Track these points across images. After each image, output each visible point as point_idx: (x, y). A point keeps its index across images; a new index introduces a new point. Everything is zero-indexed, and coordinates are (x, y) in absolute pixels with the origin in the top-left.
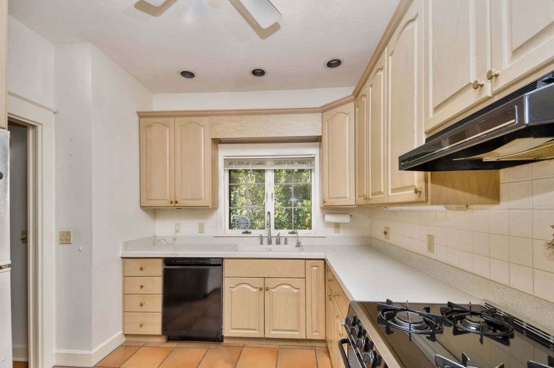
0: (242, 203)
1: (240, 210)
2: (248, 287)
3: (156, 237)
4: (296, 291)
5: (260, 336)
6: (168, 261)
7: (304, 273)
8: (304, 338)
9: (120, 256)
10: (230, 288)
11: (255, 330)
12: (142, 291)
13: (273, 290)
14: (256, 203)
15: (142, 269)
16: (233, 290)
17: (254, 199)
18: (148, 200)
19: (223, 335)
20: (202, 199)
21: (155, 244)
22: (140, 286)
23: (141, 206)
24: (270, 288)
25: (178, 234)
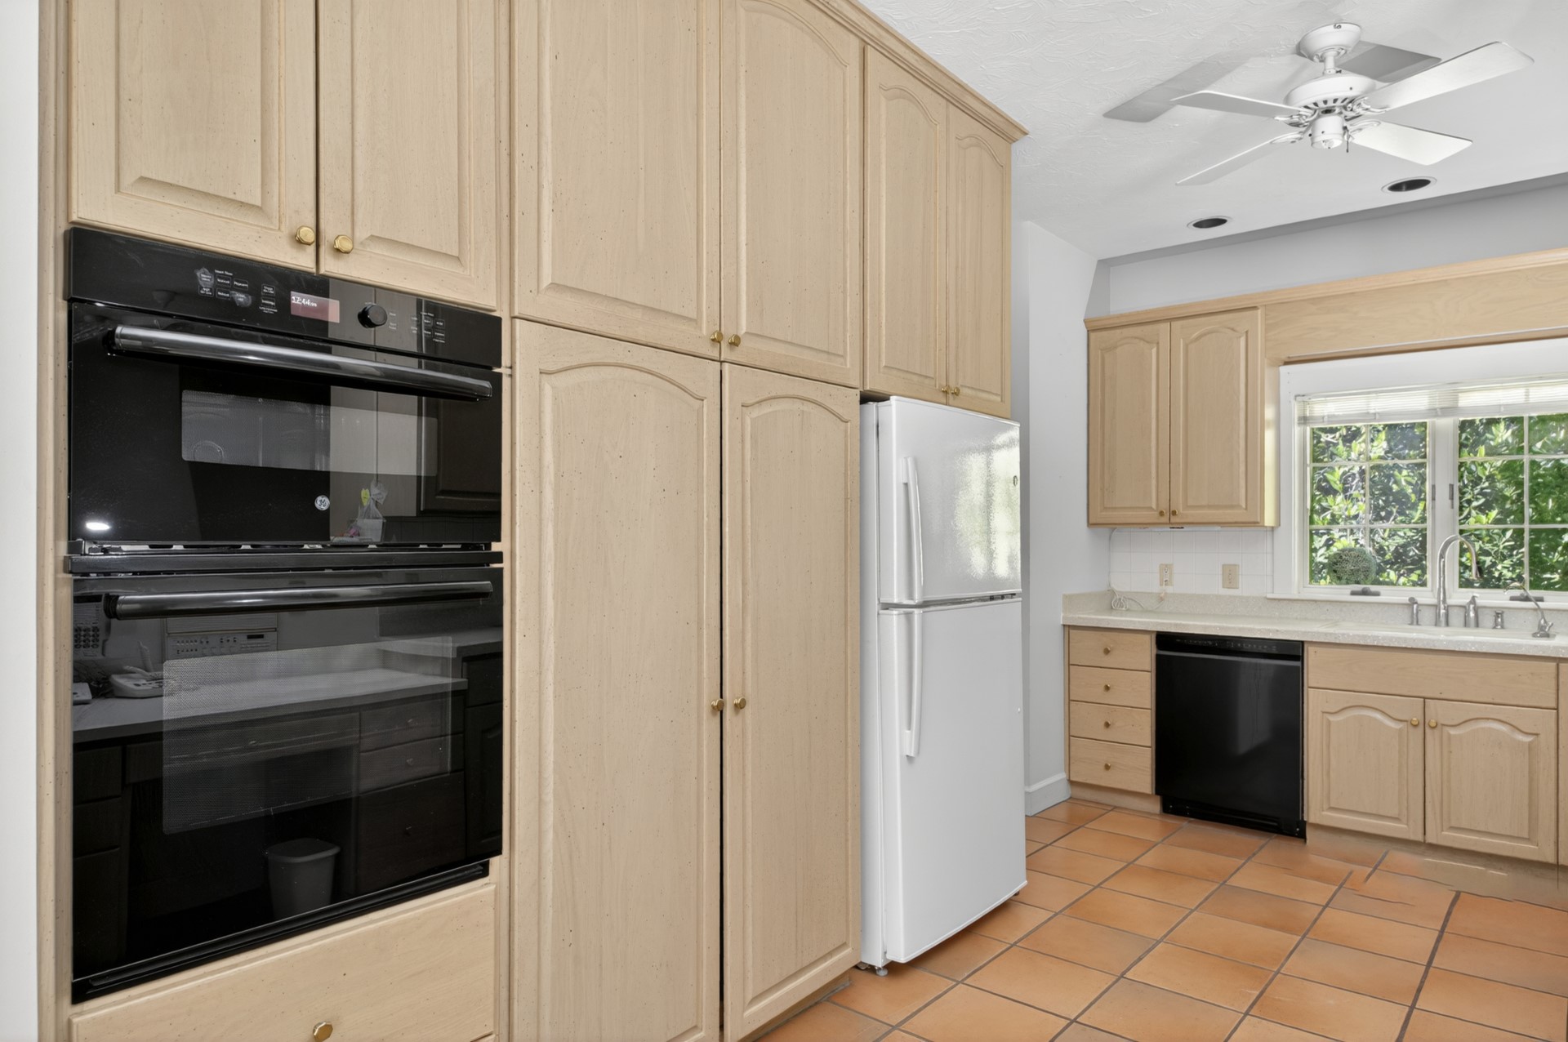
0: (1333, 515)
1: (1325, 537)
2: (1378, 716)
3: (1112, 592)
4: (1528, 739)
5: (1412, 837)
6: (1165, 640)
7: (1555, 696)
8: (1551, 859)
9: (1062, 623)
10: (1323, 712)
11: (1396, 819)
12: (1109, 698)
13: (1453, 732)
14: (1390, 514)
15: (1107, 652)
16: (1332, 718)
17: (1381, 502)
18: (1106, 509)
19: (1305, 819)
20: (1239, 506)
21: (1112, 608)
22: (1102, 688)
23: (1091, 522)
24: (1443, 725)
25: (1170, 589)
